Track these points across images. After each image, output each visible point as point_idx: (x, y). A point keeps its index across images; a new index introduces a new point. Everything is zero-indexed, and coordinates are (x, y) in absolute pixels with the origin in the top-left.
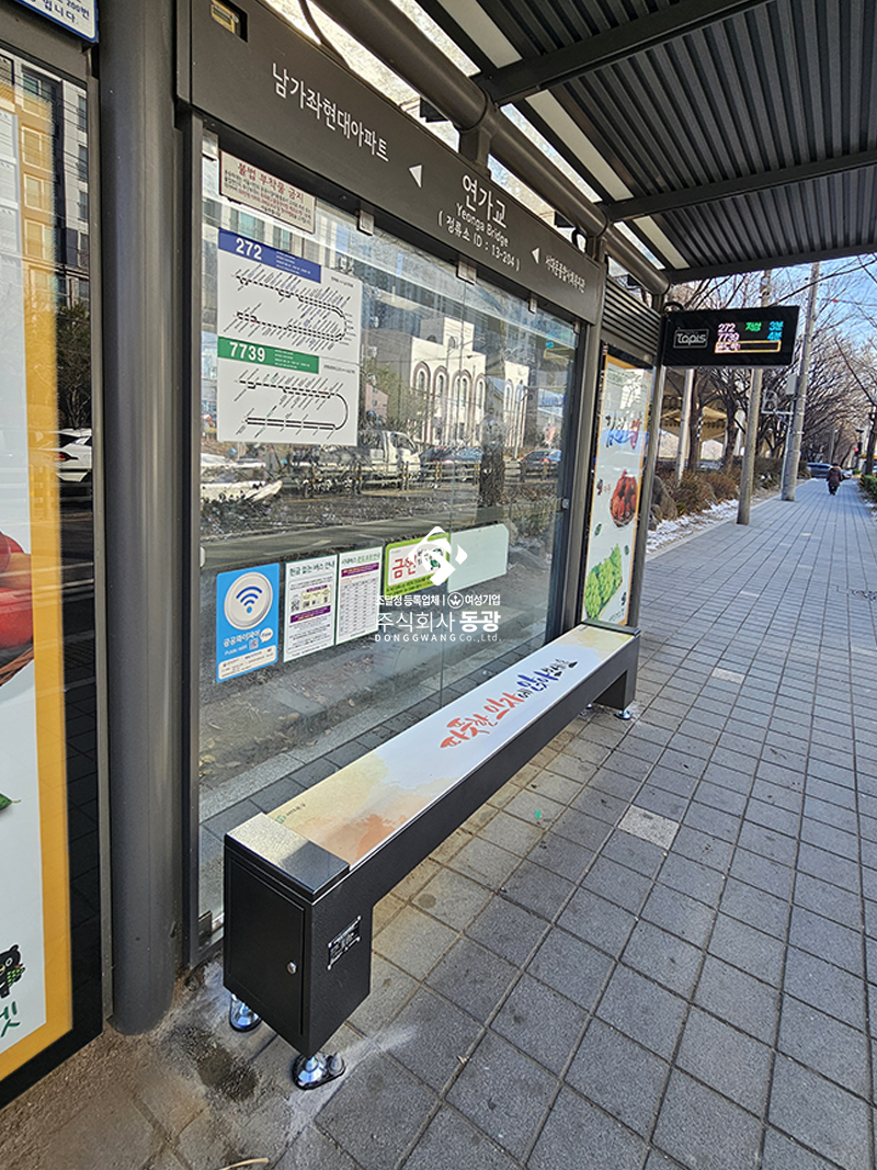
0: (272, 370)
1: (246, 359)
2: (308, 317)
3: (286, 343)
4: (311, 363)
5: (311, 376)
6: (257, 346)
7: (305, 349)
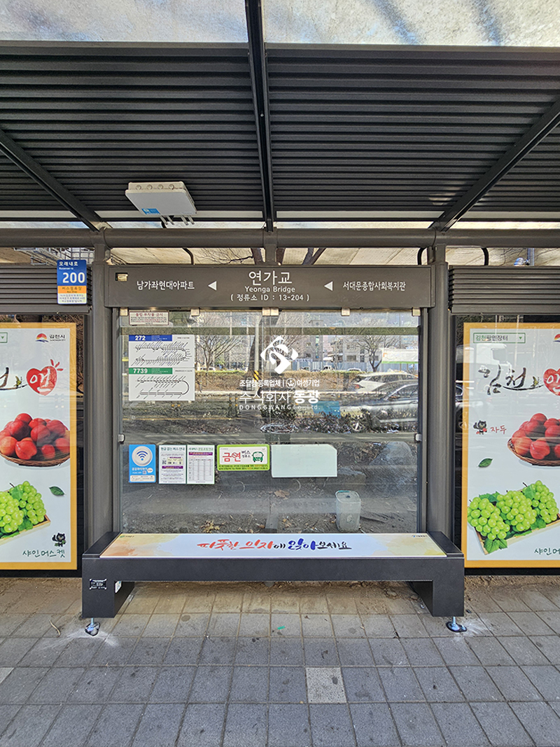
0: (151, 375)
1: (140, 373)
2: (166, 354)
3: (157, 365)
4: (169, 371)
5: (168, 375)
6: (144, 368)
7: (165, 366)
